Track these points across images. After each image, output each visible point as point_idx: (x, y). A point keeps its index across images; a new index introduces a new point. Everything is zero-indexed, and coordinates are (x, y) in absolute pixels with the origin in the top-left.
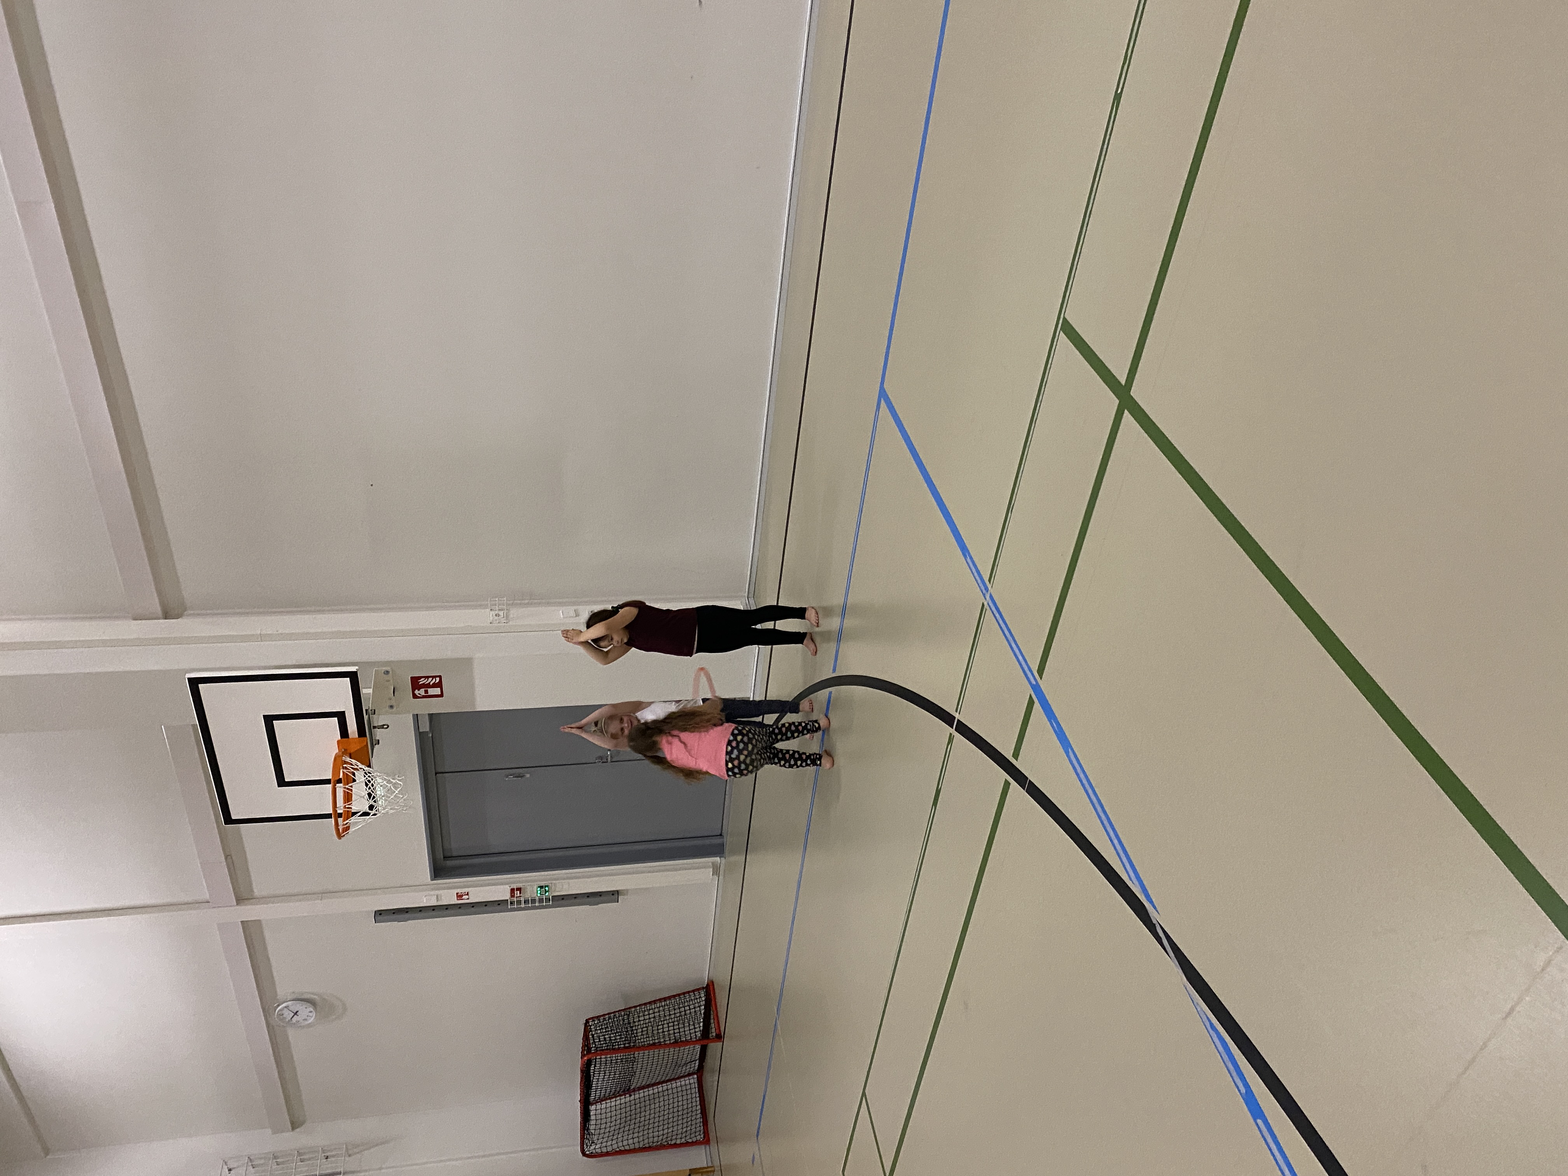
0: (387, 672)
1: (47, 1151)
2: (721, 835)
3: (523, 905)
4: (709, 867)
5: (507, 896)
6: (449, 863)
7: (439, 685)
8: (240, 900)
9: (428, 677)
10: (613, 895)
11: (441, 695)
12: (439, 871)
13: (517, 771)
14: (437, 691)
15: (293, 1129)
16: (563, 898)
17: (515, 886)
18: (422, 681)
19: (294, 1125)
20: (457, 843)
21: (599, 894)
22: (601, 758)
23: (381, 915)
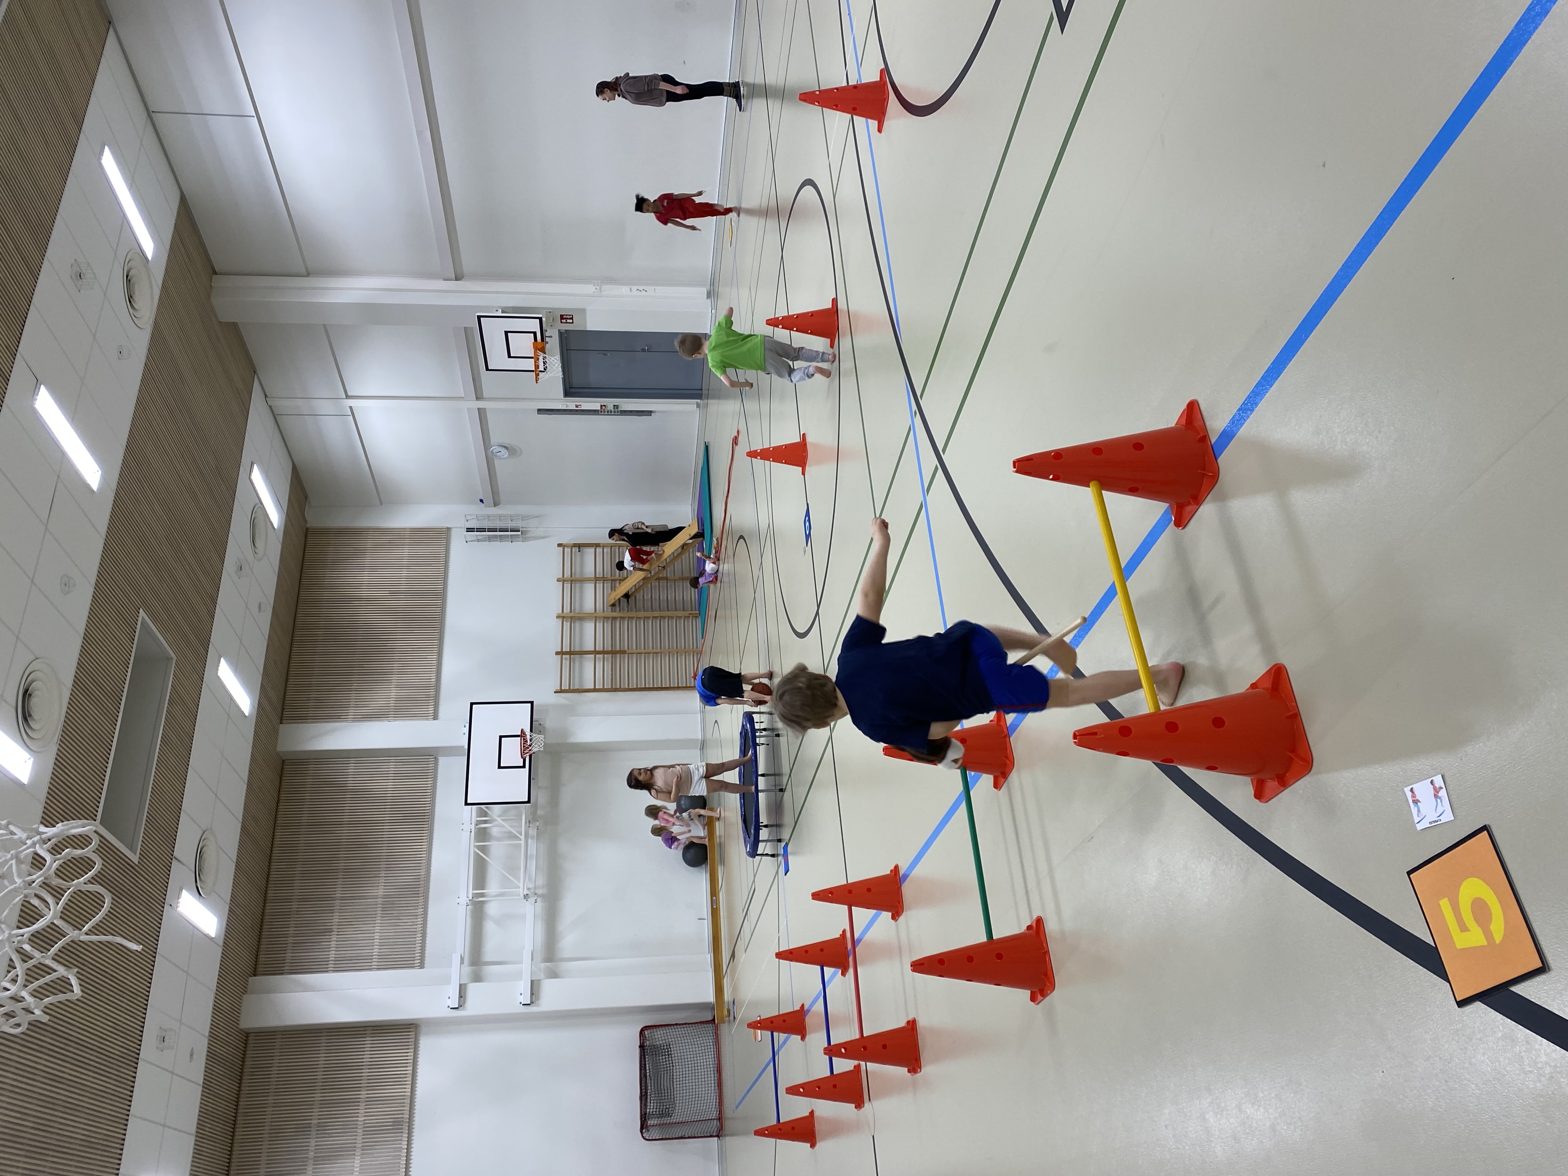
0: (550, 312)
1: (381, 504)
2: (702, 389)
3: (606, 413)
4: (694, 404)
5: (599, 408)
6: (572, 390)
7: (572, 318)
8: (478, 398)
9: (567, 315)
10: (649, 413)
11: (573, 323)
12: (567, 394)
13: (604, 352)
14: (571, 321)
15: (495, 506)
16: (625, 411)
17: (603, 404)
18: (565, 317)
19: (495, 505)
20: (576, 381)
21: (643, 411)
22: (643, 349)
23: (540, 411)
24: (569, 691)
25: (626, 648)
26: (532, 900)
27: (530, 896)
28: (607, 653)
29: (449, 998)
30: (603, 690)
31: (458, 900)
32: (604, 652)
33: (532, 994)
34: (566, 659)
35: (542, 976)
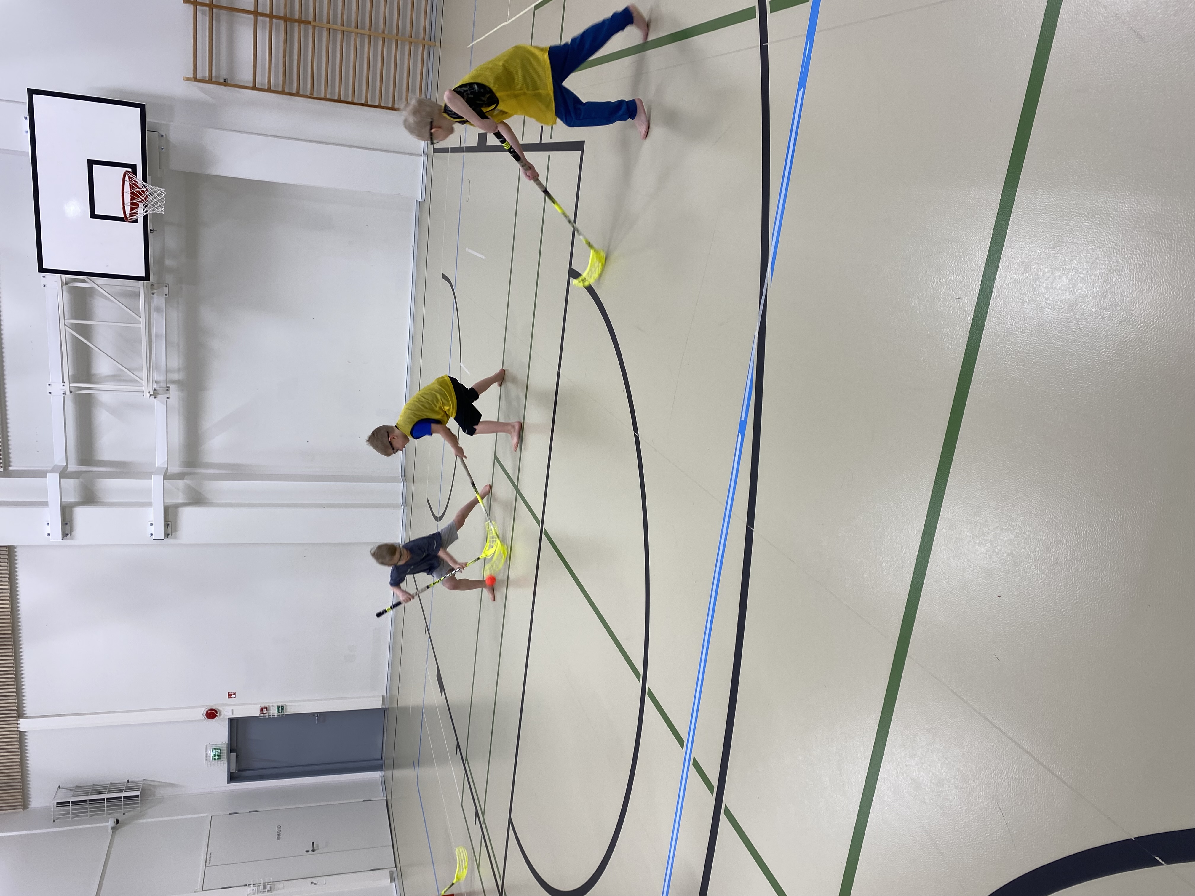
24: (210, 81)
25: (311, 19)
26: (162, 397)
27: (158, 392)
28: (278, 18)
29: (48, 524)
30: (269, 90)
31: (49, 389)
32: (271, 16)
33: (167, 525)
34: (204, 13)
35: (180, 499)
